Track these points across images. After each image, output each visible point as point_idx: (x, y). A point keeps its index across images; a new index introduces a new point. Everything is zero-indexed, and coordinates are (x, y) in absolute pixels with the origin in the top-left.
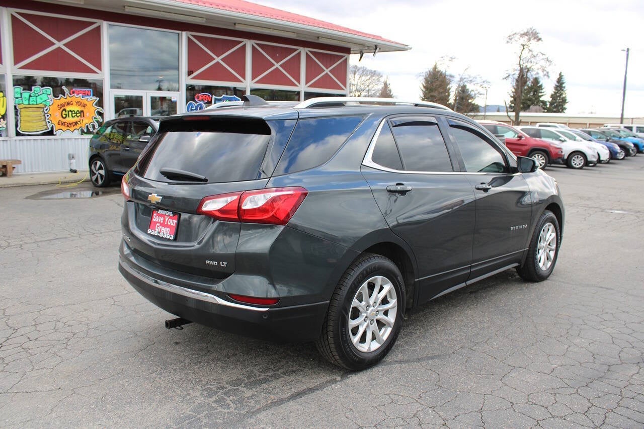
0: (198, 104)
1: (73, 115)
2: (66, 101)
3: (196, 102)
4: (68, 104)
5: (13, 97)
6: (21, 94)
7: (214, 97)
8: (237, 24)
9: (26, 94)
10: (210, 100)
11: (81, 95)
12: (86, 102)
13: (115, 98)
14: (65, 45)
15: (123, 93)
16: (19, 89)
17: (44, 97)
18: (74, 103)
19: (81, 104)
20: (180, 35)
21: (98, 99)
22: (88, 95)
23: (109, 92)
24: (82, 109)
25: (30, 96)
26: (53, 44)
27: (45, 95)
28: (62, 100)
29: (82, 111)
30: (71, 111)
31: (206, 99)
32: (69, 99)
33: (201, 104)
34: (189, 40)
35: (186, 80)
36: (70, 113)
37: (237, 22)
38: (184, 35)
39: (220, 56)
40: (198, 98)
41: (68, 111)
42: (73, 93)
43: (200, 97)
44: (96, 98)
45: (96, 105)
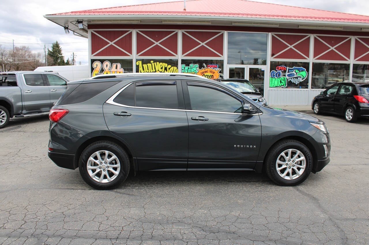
0: (277, 72)
1: (208, 77)
2: (205, 70)
3: (277, 71)
4: (206, 72)
5: (181, 69)
6: (185, 68)
7: (288, 68)
8: (299, 26)
9: (187, 68)
10: (285, 70)
11: (212, 68)
12: (214, 71)
13: (230, 69)
14: (205, 44)
15: (234, 66)
16: (184, 65)
17: (195, 69)
18: (209, 71)
19: (212, 72)
20: (268, 34)
21: (221, 69)
22: (216, 67)
23: (227, 66)
24: (213, 74)
25: (188, 68)
26: (200, 44)
27: (195, 68)
28: (203, 70)
29: (213, 76)
30: (207, 75)
31: (283, 69)
32: (206, 70)
33: (279, 72)
34: (273, 37)
35: (270, 59)
36: (207, 76)
37: (300, 25)
38: (270, 35)
39: (292, 45)
40: (278, 68)
41: (206, 76)
42: (209, 66)
43: (279, 68)
44: (219, 69)
45: (219, 72)
